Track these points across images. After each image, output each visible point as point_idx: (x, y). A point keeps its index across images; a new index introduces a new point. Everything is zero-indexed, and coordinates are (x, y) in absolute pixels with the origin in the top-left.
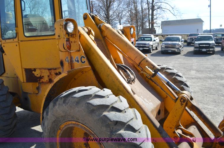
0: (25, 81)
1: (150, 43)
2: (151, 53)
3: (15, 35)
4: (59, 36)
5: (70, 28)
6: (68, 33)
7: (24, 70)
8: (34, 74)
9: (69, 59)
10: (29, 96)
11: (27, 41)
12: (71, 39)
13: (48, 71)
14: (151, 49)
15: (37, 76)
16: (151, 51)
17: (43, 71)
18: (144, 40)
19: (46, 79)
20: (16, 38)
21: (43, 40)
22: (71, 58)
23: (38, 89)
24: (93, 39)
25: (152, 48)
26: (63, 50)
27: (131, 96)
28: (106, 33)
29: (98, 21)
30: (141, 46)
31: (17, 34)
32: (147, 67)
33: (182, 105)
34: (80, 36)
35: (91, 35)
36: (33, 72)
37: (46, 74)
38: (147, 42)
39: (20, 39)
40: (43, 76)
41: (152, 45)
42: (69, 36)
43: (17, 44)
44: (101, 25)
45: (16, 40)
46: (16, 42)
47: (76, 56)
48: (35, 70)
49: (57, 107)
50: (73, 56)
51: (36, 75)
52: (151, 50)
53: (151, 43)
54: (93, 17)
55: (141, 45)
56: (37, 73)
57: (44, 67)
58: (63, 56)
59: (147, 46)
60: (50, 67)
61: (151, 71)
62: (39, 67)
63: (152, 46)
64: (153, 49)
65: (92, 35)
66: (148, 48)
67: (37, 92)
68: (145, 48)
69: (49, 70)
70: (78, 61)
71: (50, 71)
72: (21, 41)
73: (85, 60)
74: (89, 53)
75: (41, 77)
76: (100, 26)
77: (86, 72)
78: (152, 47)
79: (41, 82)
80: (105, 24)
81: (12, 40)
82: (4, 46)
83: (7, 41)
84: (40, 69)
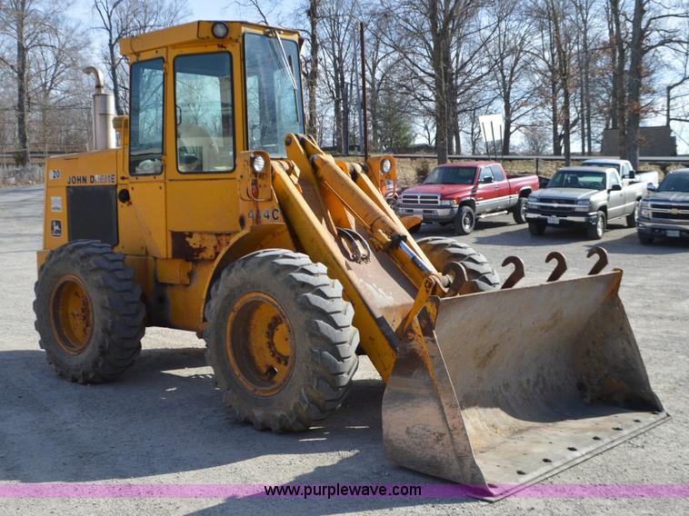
0: (170, 256)
1: (593, 199)
2: (598, 238)
3: (159, 169)
4: (242, 177)
5: (259, 165)
6: (255, 173)
7: (169, 233)
8: (187, 243)
9: (255, 213)
10: (169, 292)
11: (181, 180)
12: (260, 181)
13: (214, 237)
14: (597, 220)
15: (194, 246)
16: (600, 231)
17: (206, 237)
18: (574, 184)
19: (209, 253)
20: (160, 173)
21: (211, 179)
22: (258, 211)
23: (191, 275)
24: (296, 183)
25: (605, 218)
26: (246, 197)
27: (343, 271)
28: (323, 172)
29: (310, 149)
30: (552, 208)
31: (163, 167)
32: (380, 231)
33: (427, 291)
34: (273, 177)
35: (292, 176)
36: (188, 239)
37: (210, 243)
38: (580, 194)
39: (169, 177)
40: (205, 248)
41: (601, 203)
42: (256, 176)
43: (162, 185)
44: (315, 157)
45: (161, 177)
46: (160, 181)
47: (265, 209)
48: (190, 235)
49: (232, 275)
50: (260, 208)
51: (191, 245)
52: (596, 226)
53: (599, 198)
54: (303, 142)
55: (556, 205)
56: (194, 242)
57: (210, 230)
58: (245, 208)
59: (578, 207)
60: (219, 230)
61: (386, 237)
62: (200, 230)
63: (604, 208)
64: (610, 222)
65: (295, 175)
66: (582, 219)
67: (188, 283)
68: (569, 218)
69: (218, 235)
70: (268, 217)
71: (219, 238)
72: (171, 180)
73: (278, 214)
74: (285, 204)
75: (201, 250)
76: (313, 159)
77: (279, 234)
78: (601, 212)
79: (200, 258)
80: (321, 156)
81: (152, 177)
82: (132, 188)
83: (141, 178)
84: (200, 233)
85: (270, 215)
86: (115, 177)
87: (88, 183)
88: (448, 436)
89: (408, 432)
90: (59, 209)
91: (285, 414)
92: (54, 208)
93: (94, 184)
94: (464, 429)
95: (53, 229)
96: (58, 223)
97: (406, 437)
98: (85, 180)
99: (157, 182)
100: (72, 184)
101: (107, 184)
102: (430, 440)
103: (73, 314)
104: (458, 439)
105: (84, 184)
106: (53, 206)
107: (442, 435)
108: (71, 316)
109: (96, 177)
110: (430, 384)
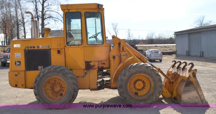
0: (85, 69)
7: (84, 62)
8: (90, 64)
11: (89, 47)
17: (95, 62)
22: (120, 54)
23: (86, 73)
31: (82, 43)
36: (90, 63)
37: (96, 64)
43: (82, 48)
47: (123, 54)
48: (91, 62)
56: (92, 64)
57: (96, 60)
60: (99, 60)
67: (85, 76)
69: (98, 62)
72: (85, 47)
73: (128, 55)
75: (94, 66)
79: (94, 68)
81: (78, 46)
83: (71, 46)
84: (94, 61)
85: (125, 55)
86: (50, 46)
87: (36, 48)
88: (199, 97)
89: (189, 98)
91: (151, 101)
93: (39, 48)
94: (203, 95)
95: (16, 64)
96: (19, 62)
97: (188, 99)
98: (34, 47)
99: (80, 47)
100: (27, 49)
101: (46, 48)
102: (194, 99)
103: (47, 89)
104: (202, 97)
105: (34, 49)
107: (197, 97)
108: (47, 90)
109: (40, 46)
110: (195, 87)
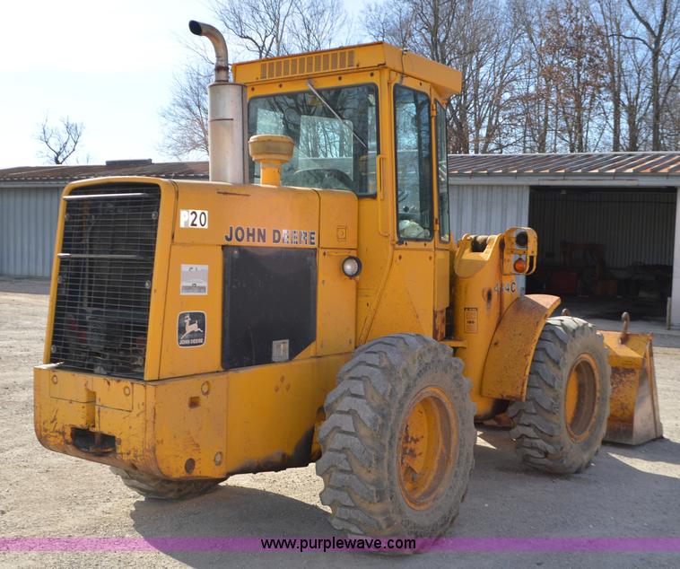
9: (499, 286)
20: (431, 240)
22: (502, 285)
43: (432, 254)
45: (431, 245)
46: (430, 250)
47: (507, 282)
50: (504, 282)
70: (508, 290)
73: (515, 287)
81: (423, 243)
82: (400, 257)
83: (410, 244)
85: (510, 288)
86: (316, 236)
87: (269, 243)
89: (642, 420)
90: (201, 289)
92: (188, 288)
93: (280, 244)
95: (182, 330)
96: (198, 318)
97: (641, 424)
98: (262, 236)
99: (427, 250)
100: (234, 242)
101: (303, 245)
102: (648, 420)
105: (261, 244)
106: (184, 284)
107: (651, 414)
109: (284, 232)
110: (649, 386)
